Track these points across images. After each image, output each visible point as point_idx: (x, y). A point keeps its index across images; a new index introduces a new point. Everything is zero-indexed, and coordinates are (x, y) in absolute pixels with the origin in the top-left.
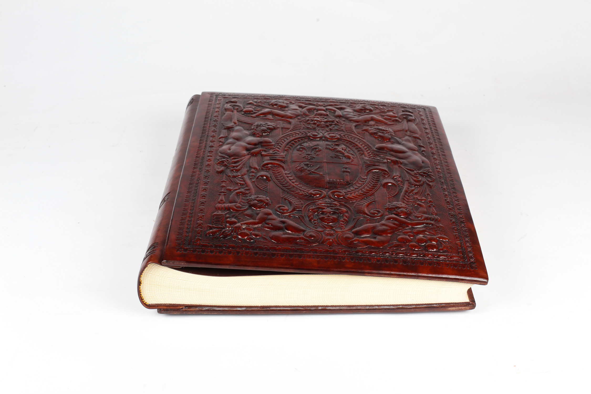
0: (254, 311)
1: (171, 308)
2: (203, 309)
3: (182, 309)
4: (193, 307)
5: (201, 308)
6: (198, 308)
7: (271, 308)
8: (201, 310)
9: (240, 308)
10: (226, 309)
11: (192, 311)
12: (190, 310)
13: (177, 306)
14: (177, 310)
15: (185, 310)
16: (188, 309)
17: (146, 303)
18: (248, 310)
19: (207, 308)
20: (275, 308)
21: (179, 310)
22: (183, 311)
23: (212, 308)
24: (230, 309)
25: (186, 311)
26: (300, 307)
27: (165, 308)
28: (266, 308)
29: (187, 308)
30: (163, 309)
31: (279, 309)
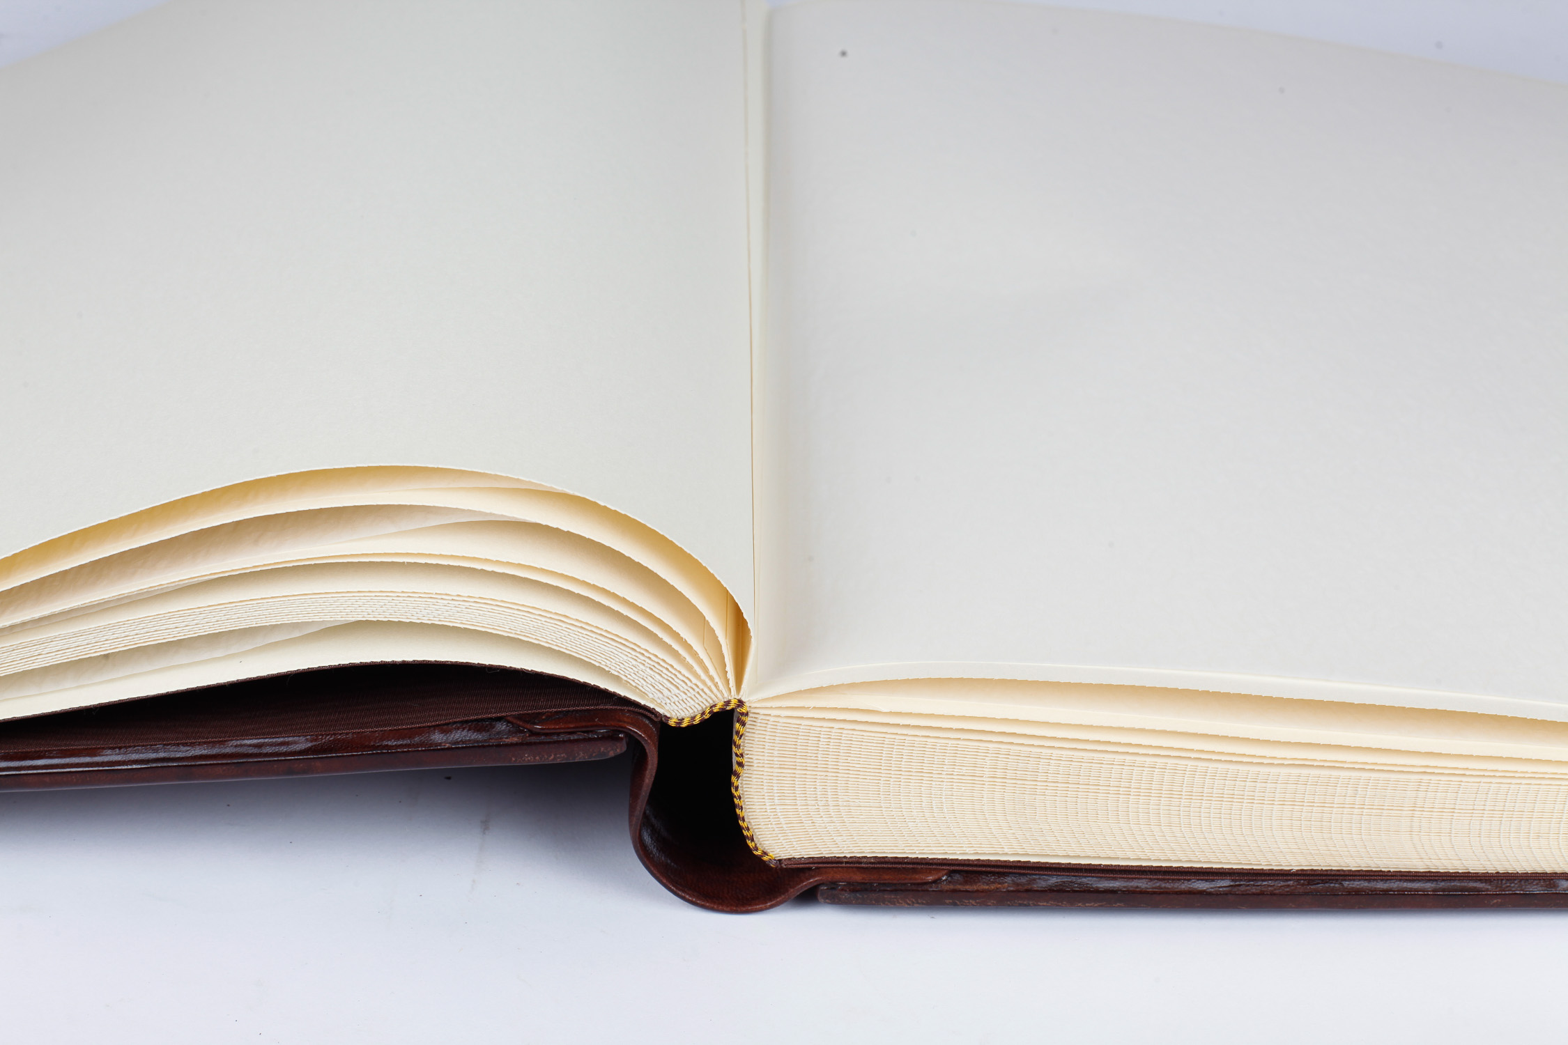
0: (1272, 894)
1: (887, 877)
2: (1035, 887)
3: (935, 882)
4: (987, 873)
5: (1023, 880)
6: (1009, 879)
7: (1346, 884)
8: (1026, 887)
9: (1206, 880)
10: (1142, 884)
11: (983, 891)
12: (975, 888)
13: (915, 871)
14: (914, 887)
15: (952, 887)
16: (966, 882)
17: (765, 853)
18: (1242, 888)
19: (1054, 880)
20: (1365, 884)
21: (925, 887)
22: (941, 891)
23: (1074, 879)
24: (1159, 887)
25: (954, 891)
26: (1476, 881)
27: (858, 877)
28: (1324, 882)
29: (957, 877)
30: (849, 883)
31: (1381, 885)
